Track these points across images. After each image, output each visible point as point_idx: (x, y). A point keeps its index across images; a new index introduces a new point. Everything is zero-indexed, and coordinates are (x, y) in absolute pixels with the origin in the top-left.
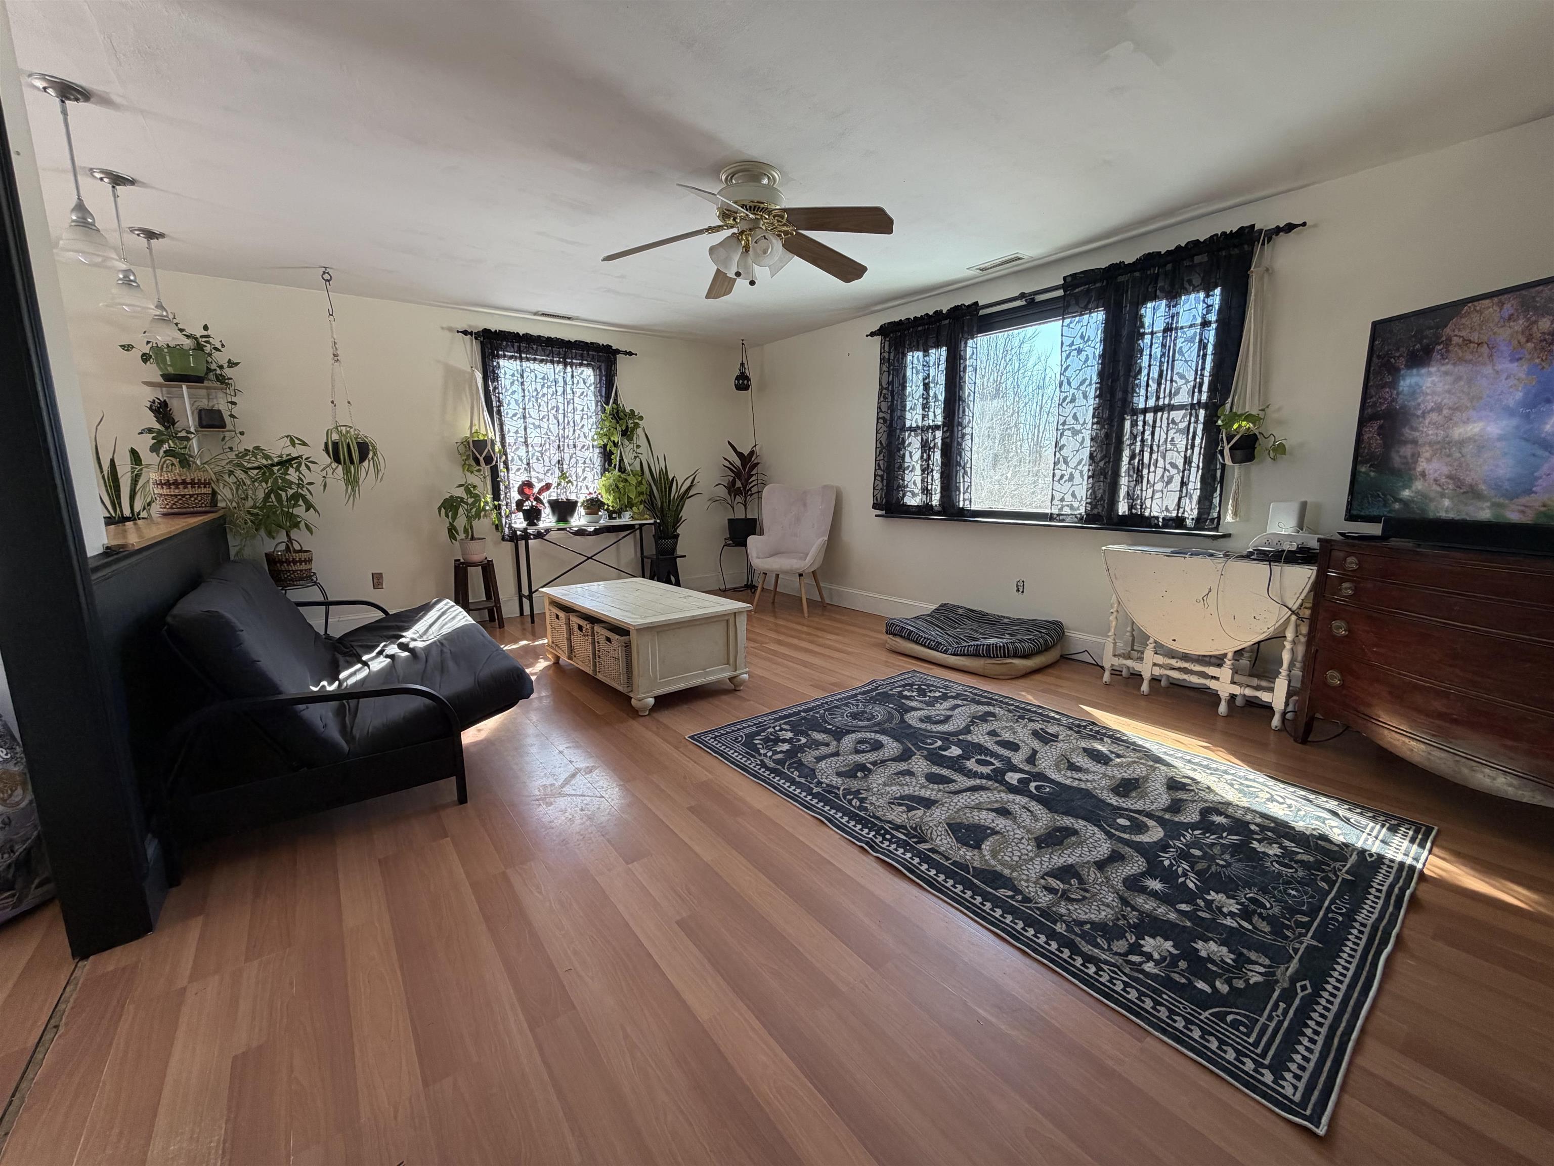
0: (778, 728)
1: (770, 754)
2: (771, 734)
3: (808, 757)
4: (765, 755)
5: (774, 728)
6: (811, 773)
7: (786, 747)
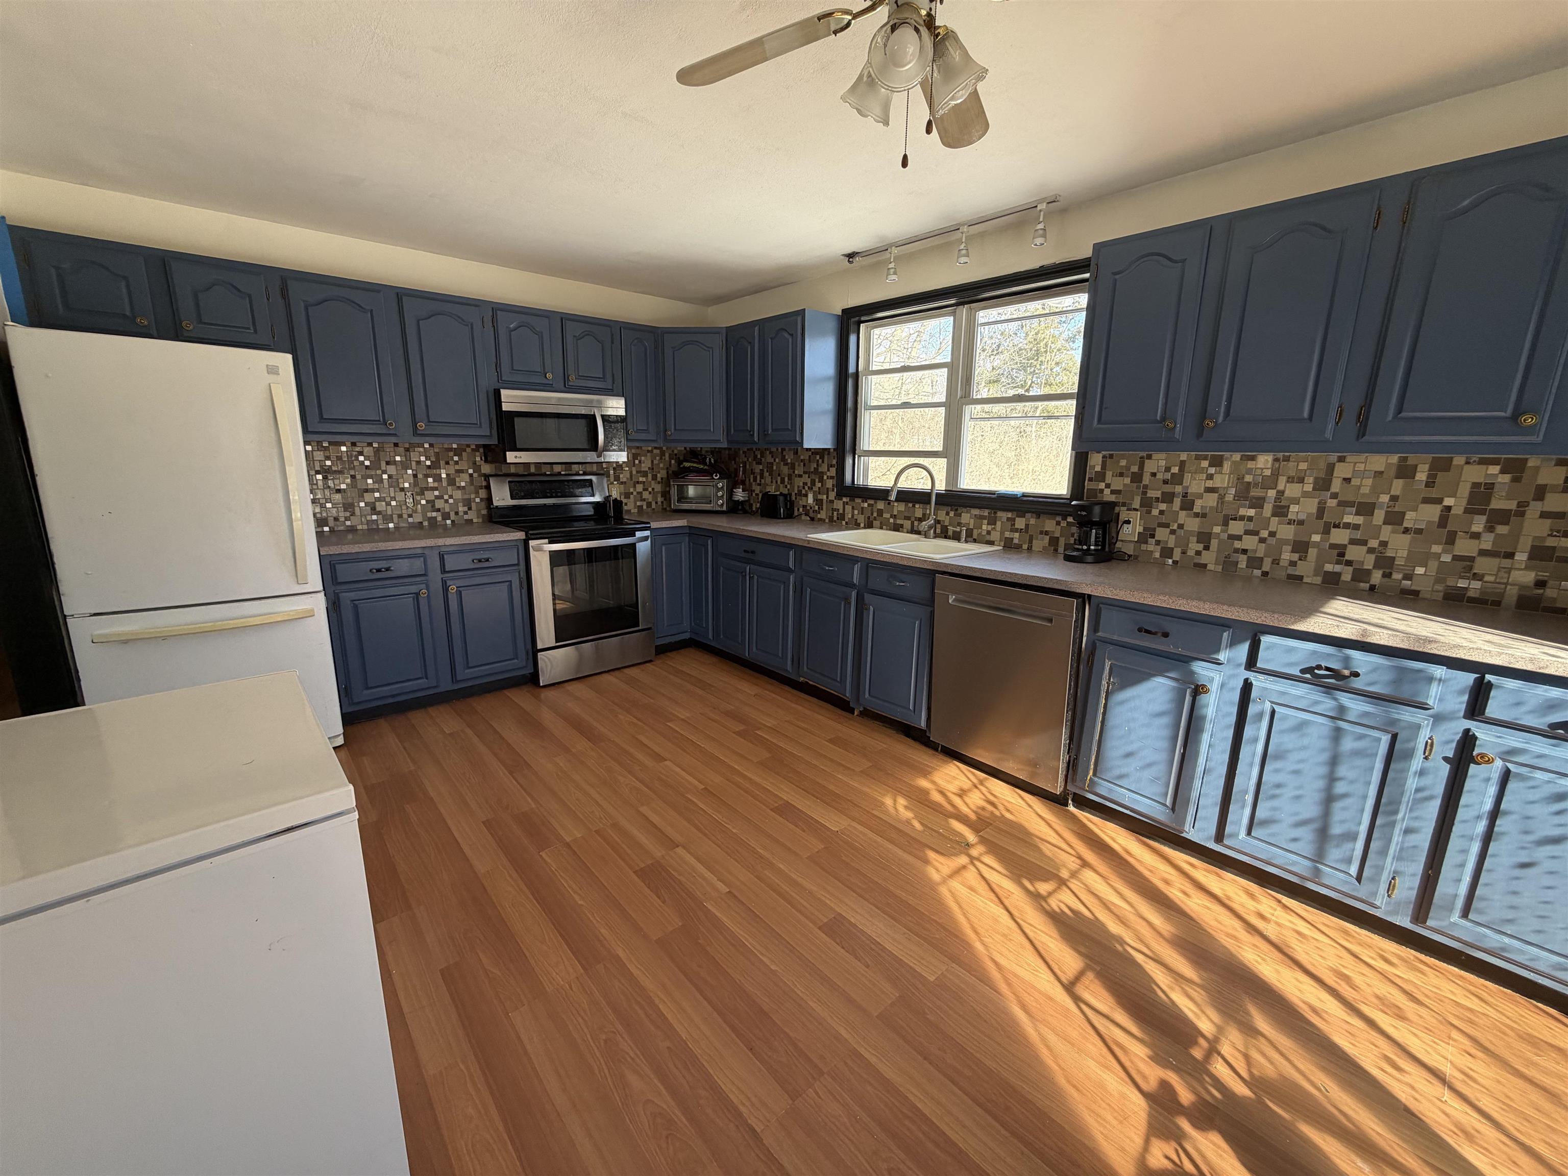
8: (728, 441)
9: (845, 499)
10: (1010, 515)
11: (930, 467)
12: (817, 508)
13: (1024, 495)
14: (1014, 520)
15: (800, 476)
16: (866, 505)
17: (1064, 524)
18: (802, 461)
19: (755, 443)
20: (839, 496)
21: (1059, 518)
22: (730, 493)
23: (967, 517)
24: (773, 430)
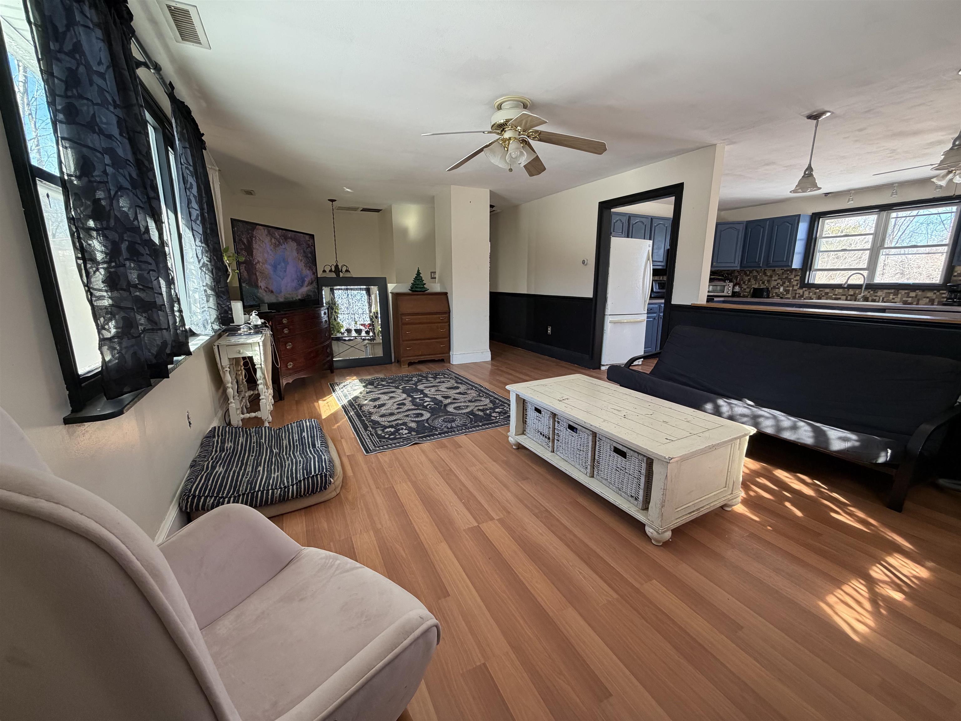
0: (498, 418)
1: (505, 408)
2: (502, 415)
3: (491, 405)
4: (507, 408)
5: (500, 418)
6: (491, 402)
7: (497, 410)
8: (741, 266)
9: (804, 289)
10: (906, 291)
11: (864, 274)
12: (785, 293)
13: (913, 284)
14: (909, 293)
15: (776, 280)
16: (818, 291)
17: (938, 293)
18: (778, 274)
19: (760, 267)
20: (801, 288)
21: (935, 291)
22: (733, 288)
23: (880, 293)
24: (773, 261)
